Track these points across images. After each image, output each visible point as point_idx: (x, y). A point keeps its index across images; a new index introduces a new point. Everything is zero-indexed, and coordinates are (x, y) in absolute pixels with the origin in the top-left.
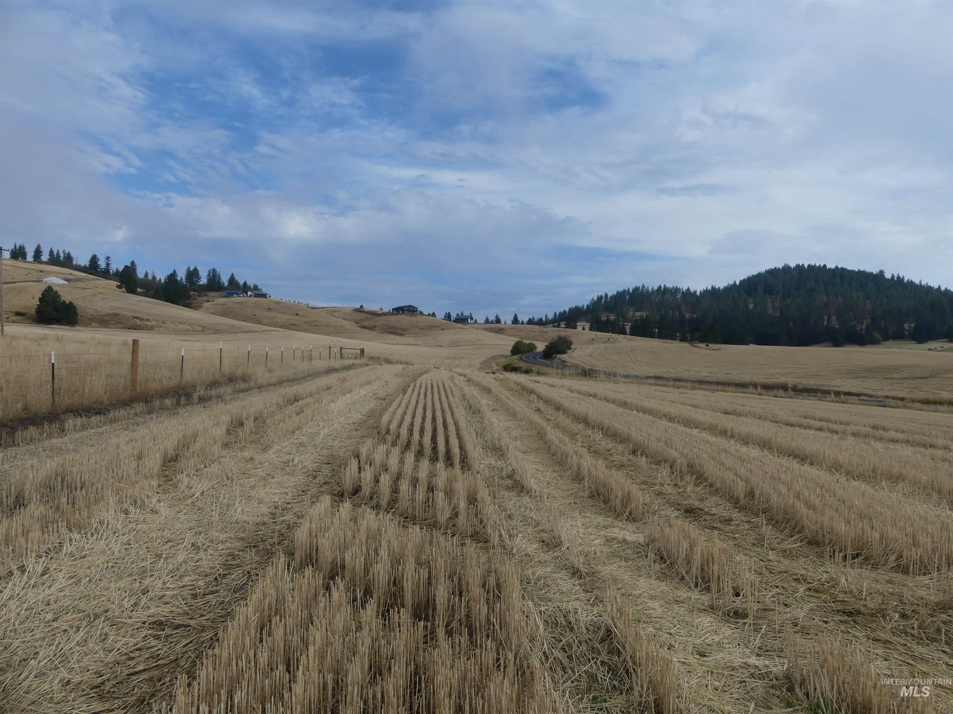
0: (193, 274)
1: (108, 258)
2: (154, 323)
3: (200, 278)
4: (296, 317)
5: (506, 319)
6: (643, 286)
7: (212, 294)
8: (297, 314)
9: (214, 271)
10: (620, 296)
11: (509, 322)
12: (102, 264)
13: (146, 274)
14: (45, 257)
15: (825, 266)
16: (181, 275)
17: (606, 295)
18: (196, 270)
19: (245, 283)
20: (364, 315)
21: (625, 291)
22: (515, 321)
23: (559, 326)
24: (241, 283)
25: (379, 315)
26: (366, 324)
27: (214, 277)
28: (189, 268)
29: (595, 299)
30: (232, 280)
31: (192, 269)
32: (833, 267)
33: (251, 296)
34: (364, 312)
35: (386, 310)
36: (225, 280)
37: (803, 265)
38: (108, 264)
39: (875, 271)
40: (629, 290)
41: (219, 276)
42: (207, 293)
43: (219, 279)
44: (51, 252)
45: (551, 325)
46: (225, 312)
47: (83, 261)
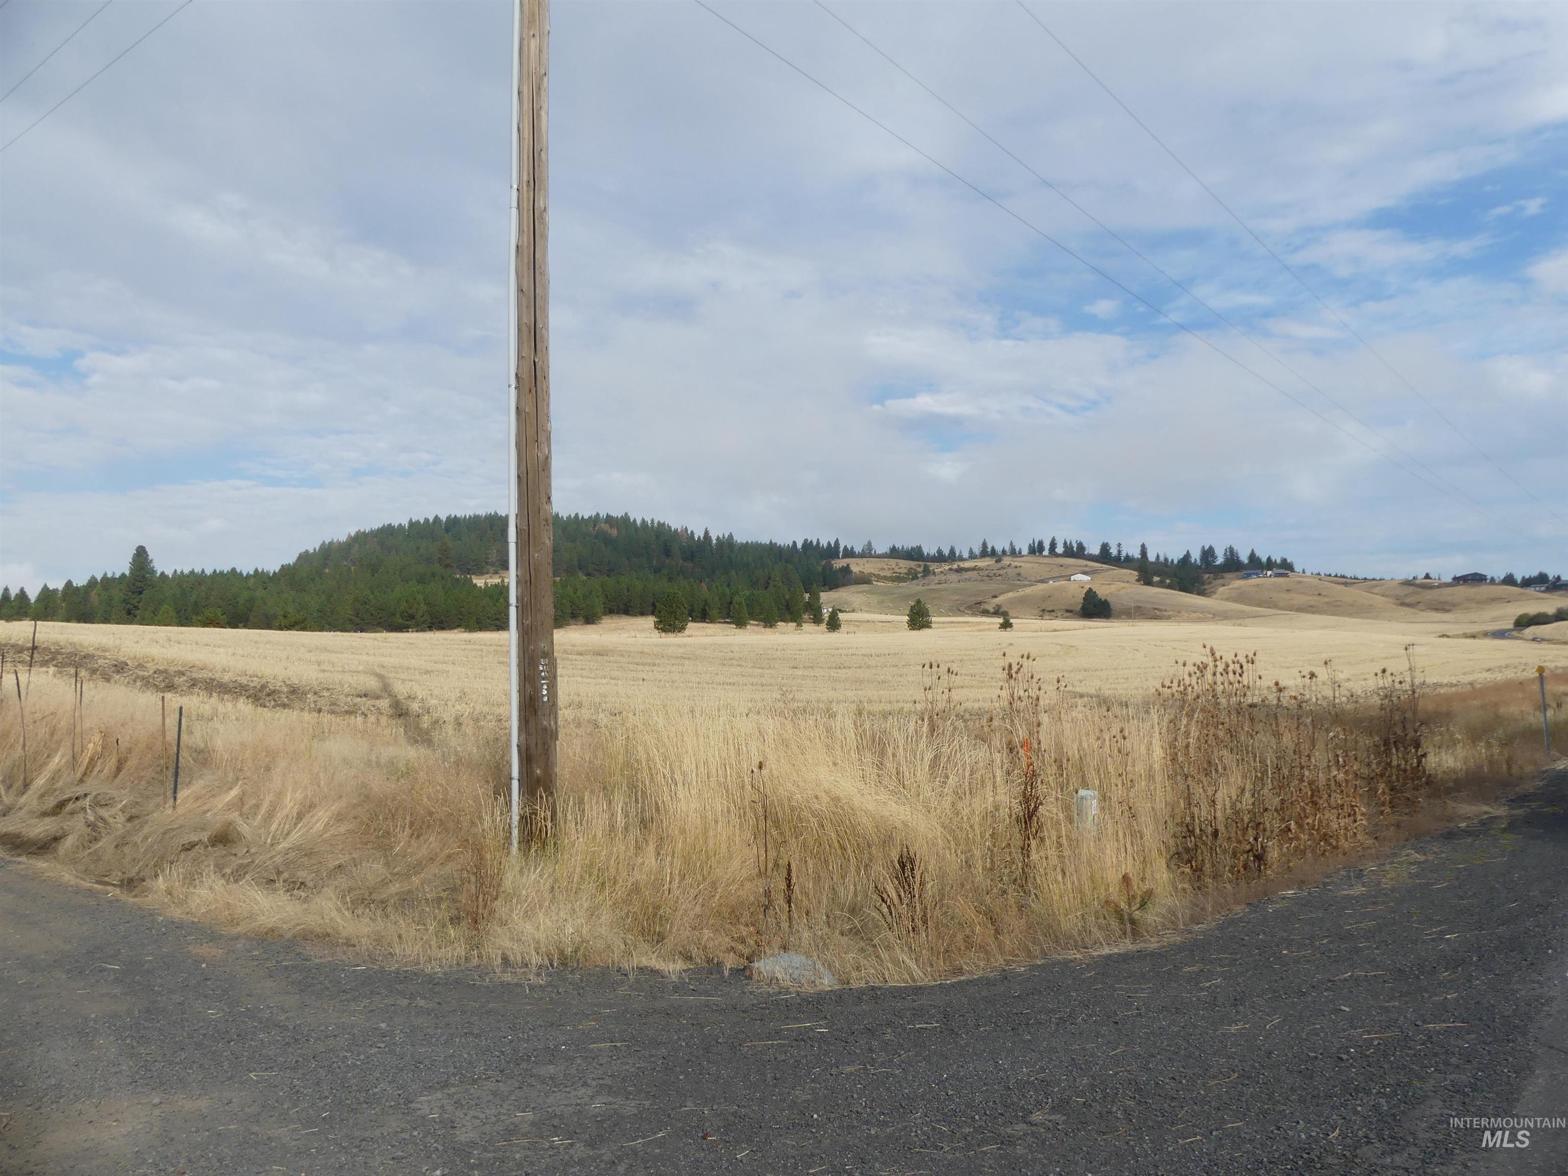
0: (1208, 554)
1: (1119, 545)
3: (1216, 558)
7: (1228, 575)
8: (1320, 594)
9: (1231, 549)
12: (1114, 551)
13: (1158, 557)
14: (1060, 549)
16: (1196, 556)
18: (1211, 548)
19: (1269, 559)
24: (1264, 560)
27: (1231, 555)
28: (1203, 547)
30: (1253, 557)
31: (1206, 548)
33: (1271, 576)
36: (1244, 558)
38: (1119, 552)
41: (1237, 554)
42: (1224, 575)
43: (1238, 558)
44: (1065, 543)
46: (1239, 597)
47: (1095, 550)
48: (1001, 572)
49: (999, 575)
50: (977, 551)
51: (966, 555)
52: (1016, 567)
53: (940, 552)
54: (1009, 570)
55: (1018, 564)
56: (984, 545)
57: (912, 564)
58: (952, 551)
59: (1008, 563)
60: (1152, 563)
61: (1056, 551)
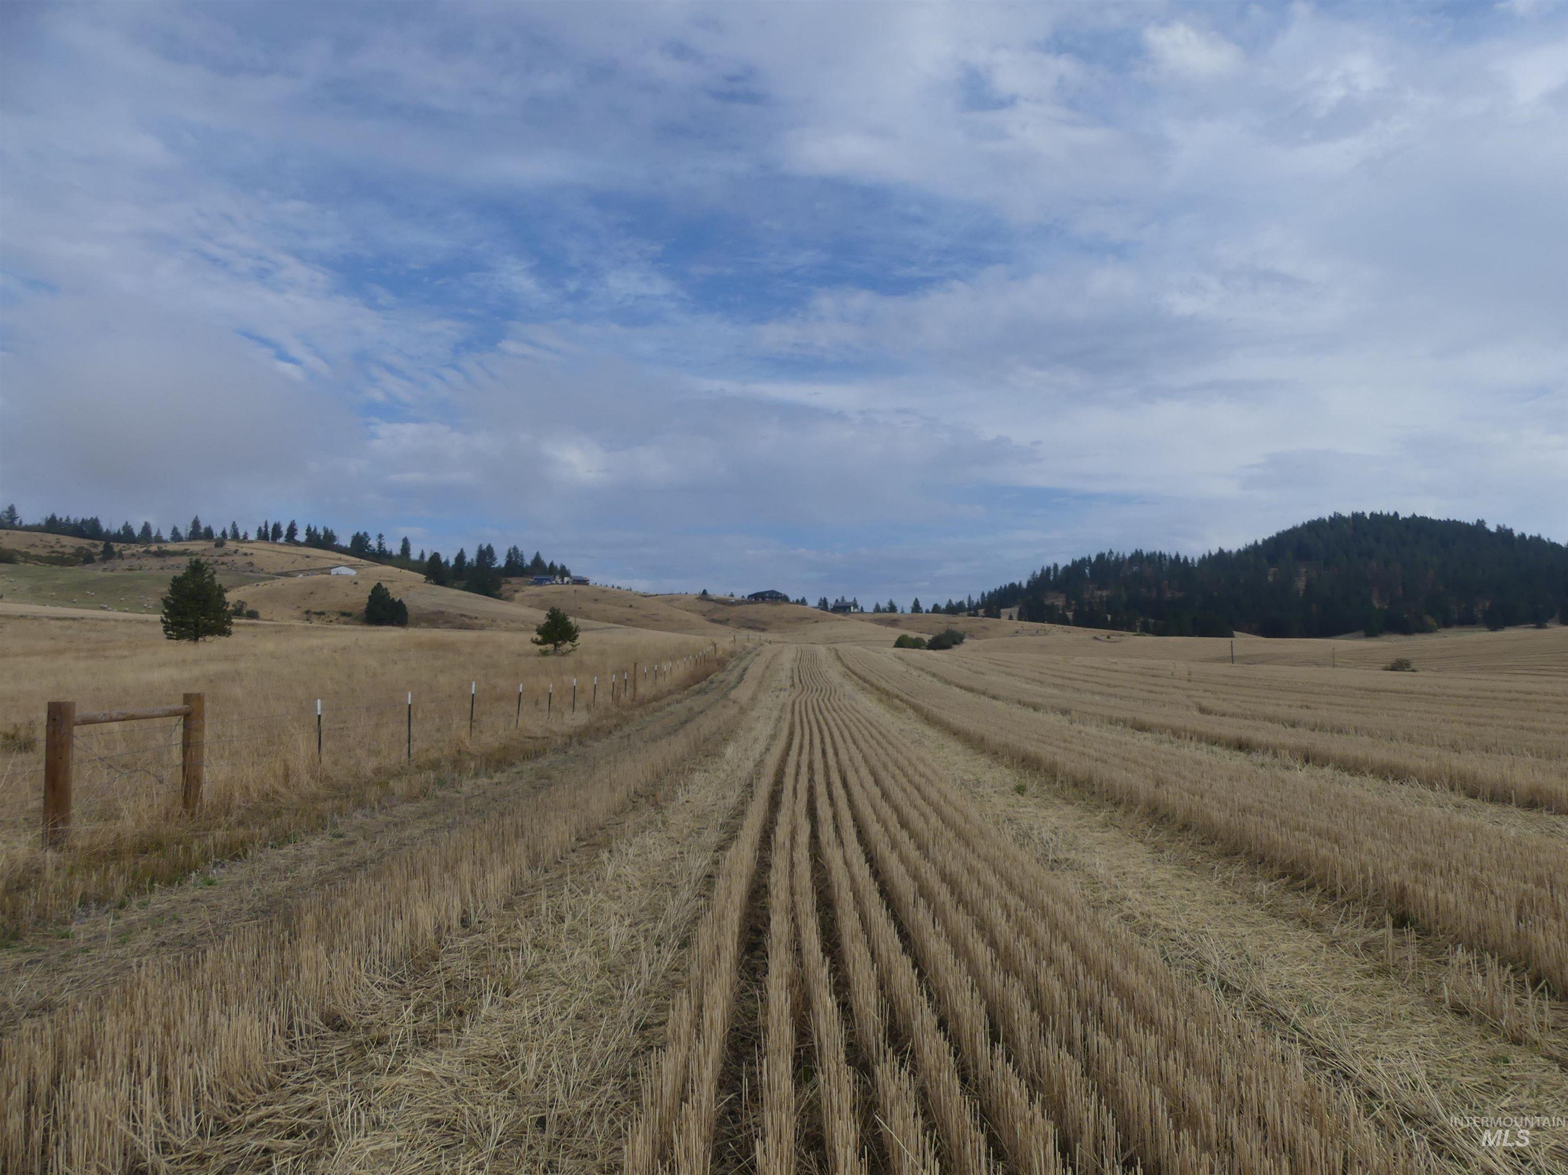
0: (486, 554)
1: (380, 536)
2: (483, 621)
3: (495, 559)
4: (629, 610)
5: (905, 605)
6: (1111, 552)
7: (514, 580)
8: (631, 606)
9: (515, 549)
10: (1077, 568)
11: (908, 610)
12: (373, 543)
13: (422, 555)
14: (301, 536)
15: (1396, 514)
16: (471, 557)
17: (1056, 566)
18: (490, 548)
19: (552, 564)
20: (711, 605)
21: (1084, 559)
22: (916, 608)
23: (976, 615)
24: (548, 565)
25: (732, 604)
26: (716, 617)
27: (514, 556)
28: (481, 546)
29: (1039, 573)
30: (537, 561)
31: (484, 547)
32: (1408, 515)
33: (568, 583)
34: (712, 600)
35: (738, 597)
36: (529, 561)
37: (1363, 513)
38: (380, 545)
39: (1471, 520)
40: (1089, 558)
41: (522, 556)
42: (510, 579)
43: (522, 560)
44: (309, 530)
47: (345, 541)
48: (225, 559)
49: (223, 563)
50: (184, 531)
51: (167, 535)
52: (246, 554)
53: (128, 529)
54: (236, 558)
55: (249, 551)
56: (196, 524)
57: (84, 543)
58: (146, 529)
59: (234, 549)
60: (415, 562)
61: (297, 538)
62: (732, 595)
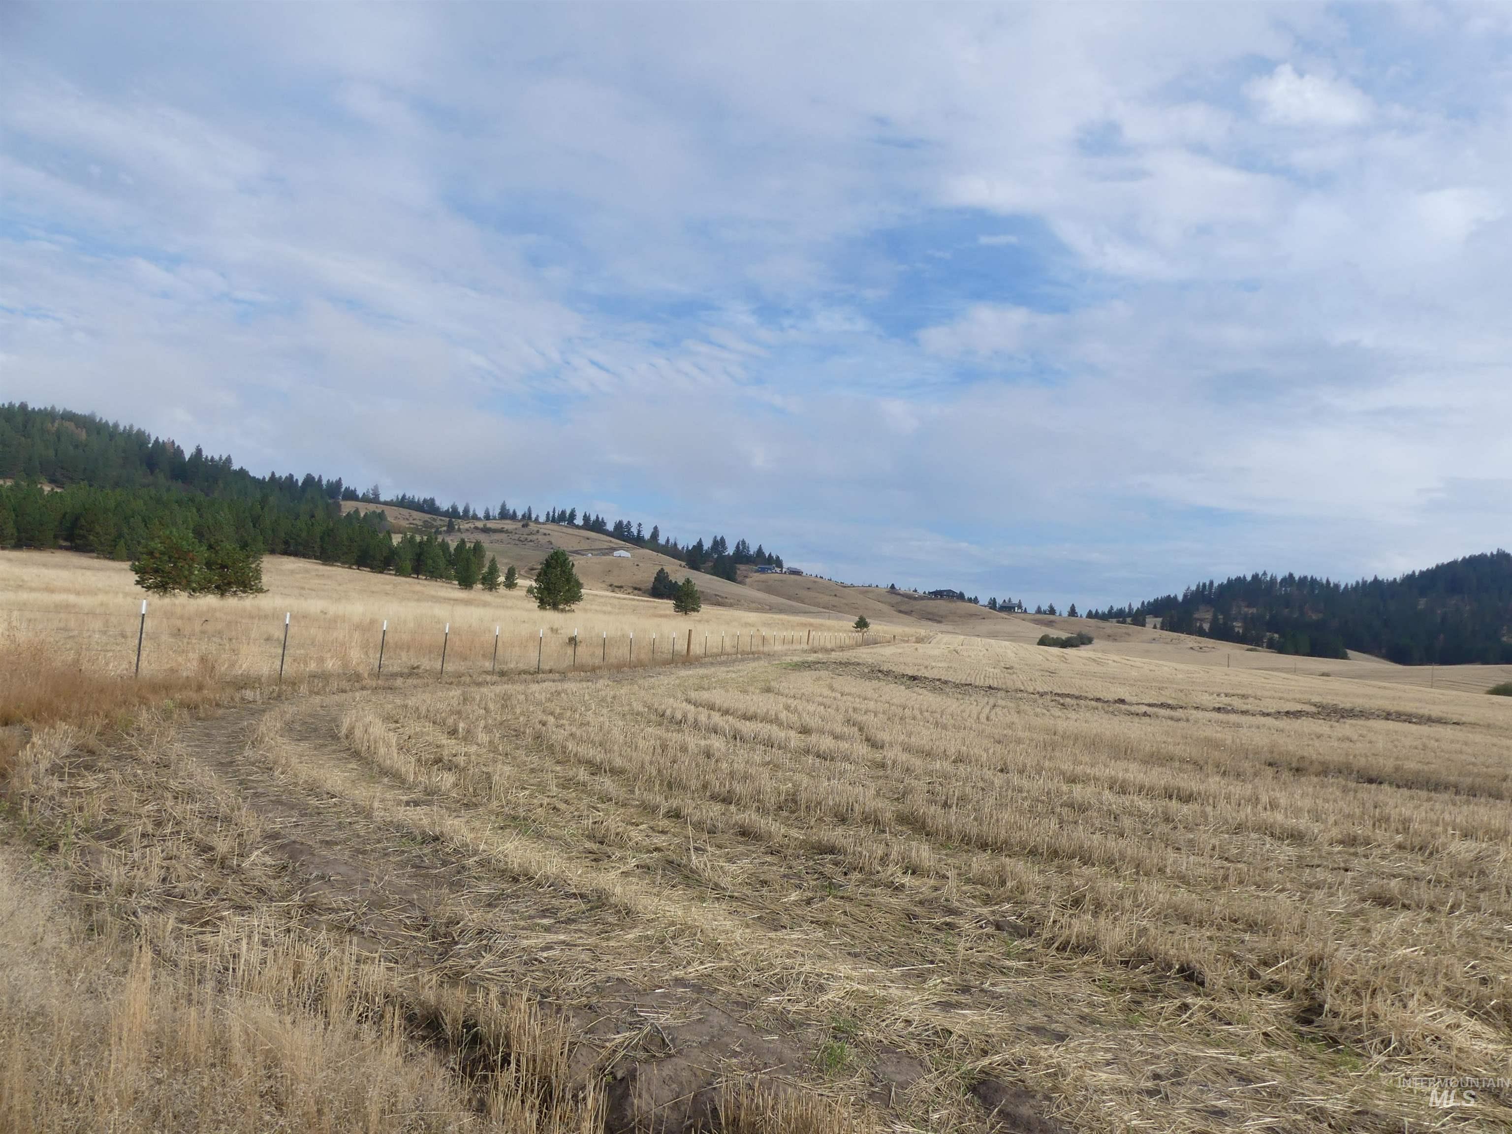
0: (719, 544)
1: (640, 525)
3: (726, 548)
4: (835, 598)
5: (1063, 609)
6: (1264, 573)
7: (742, 567)
9: (744, 542)
10: (1230, 585)
11: (1065, 614)
13: (668, 540)
14: (579, 521)
16: (707, 545)
17: (1211, 583)
18: (722, 540)
19: (770, 555)
20: (899, 598)
21: (1238, 578)
22: (1073, 612)
23: (1124, 622)
24: (767, 555)
25: (915, 599)
26: (903, 608)
27: (742, 548)
28: (716, 537)
29: (1194, 588)
30: (760, 551)
31: (719, 538)
33: (782, 572)
34: (899, 594)
35: (921, 592)
36: (753, 550)
38: (639, 531)
40: (1244, 577)
41: (748, 547)
42: (738, 566)
43: (748, 550)
44: (585, 516)
45: (1115, 620)
46: (769, 589)
47: (610, 527)
48: (530, 538)
49: (531, 541)
50: (495, 512)
51: (481, 514)
52: (545, 534)
53: (455, 509)
54: (540, 537)
55: (547, 532)
56: (503, 507)
57: (427, 517)
58: (466, 511)
59: (536, 529)
60: (663, 546)
61: (576, 522)
62: (915, 591)
